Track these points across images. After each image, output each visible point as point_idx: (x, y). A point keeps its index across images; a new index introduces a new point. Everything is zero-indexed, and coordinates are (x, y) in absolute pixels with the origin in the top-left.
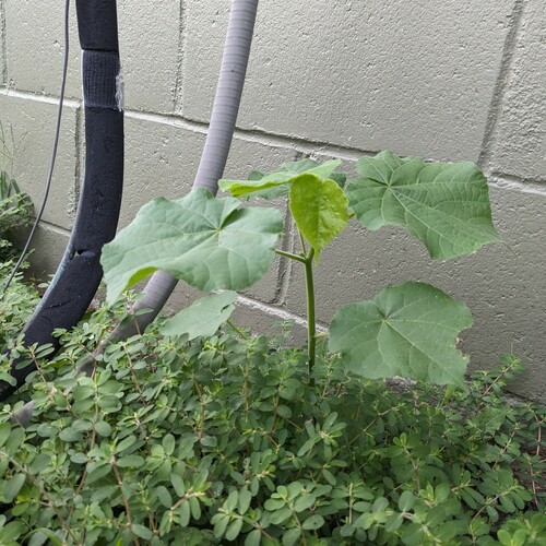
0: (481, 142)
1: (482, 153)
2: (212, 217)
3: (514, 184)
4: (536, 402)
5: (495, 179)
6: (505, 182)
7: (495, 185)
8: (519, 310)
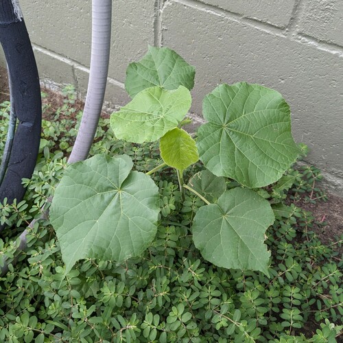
0: (291, 11)
1: (292, 19)
2: (113, 179)
3: (312, 43)
4: (314, 166)
5: (300, 37)
6: (306, 40)
7: (299, 41)
8: (308, 118)
